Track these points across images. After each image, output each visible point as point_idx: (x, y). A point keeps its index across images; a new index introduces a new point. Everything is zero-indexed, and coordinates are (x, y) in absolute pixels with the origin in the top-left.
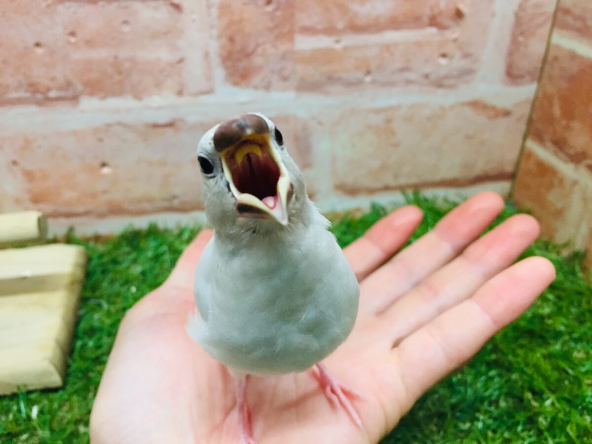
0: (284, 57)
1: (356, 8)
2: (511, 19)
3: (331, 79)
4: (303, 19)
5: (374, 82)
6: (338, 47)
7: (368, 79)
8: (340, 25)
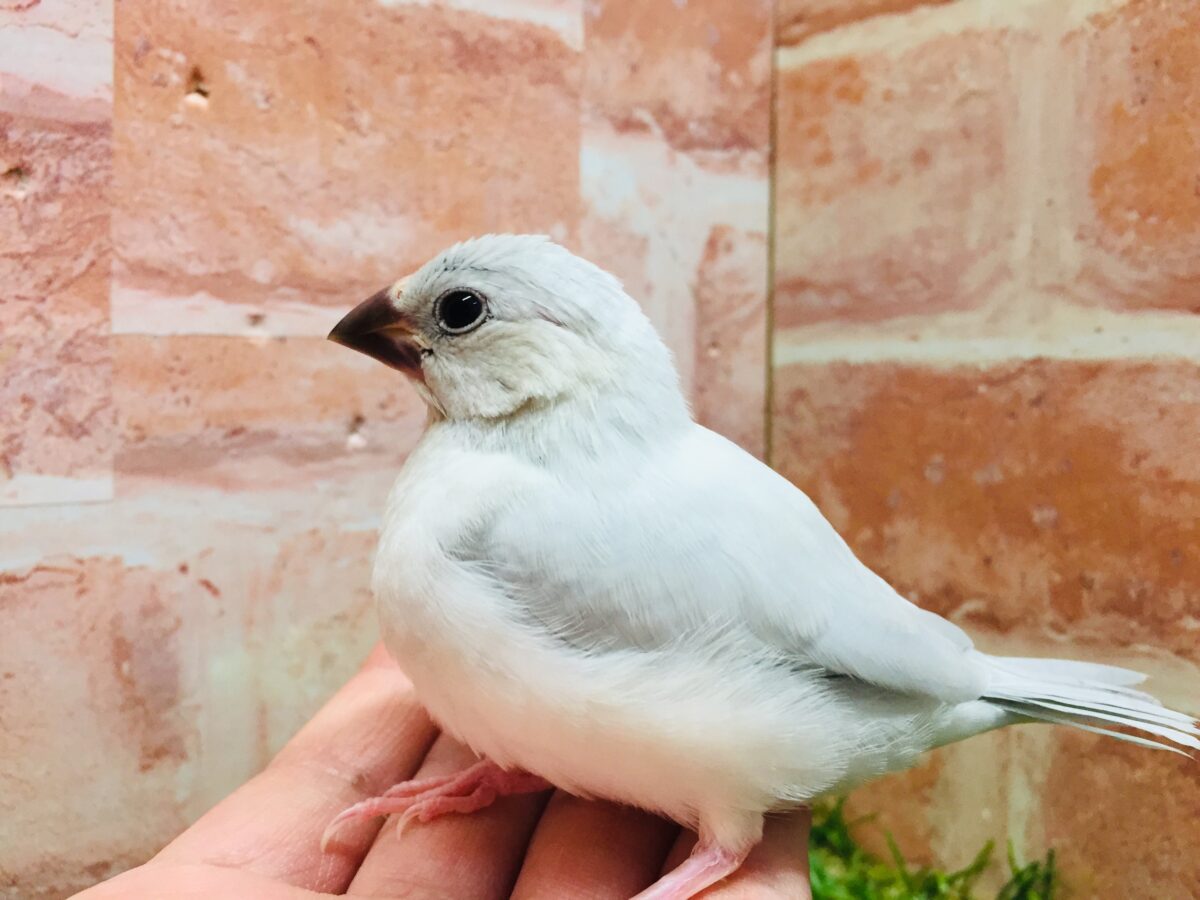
0: (68, 356)
1: (306, 226)
2: (688, 305)
3: (239, 436)
4: (138, 241)
5: (375, 449)
6: (260, 335)
7: (355, 440)
8: (262, 273)
